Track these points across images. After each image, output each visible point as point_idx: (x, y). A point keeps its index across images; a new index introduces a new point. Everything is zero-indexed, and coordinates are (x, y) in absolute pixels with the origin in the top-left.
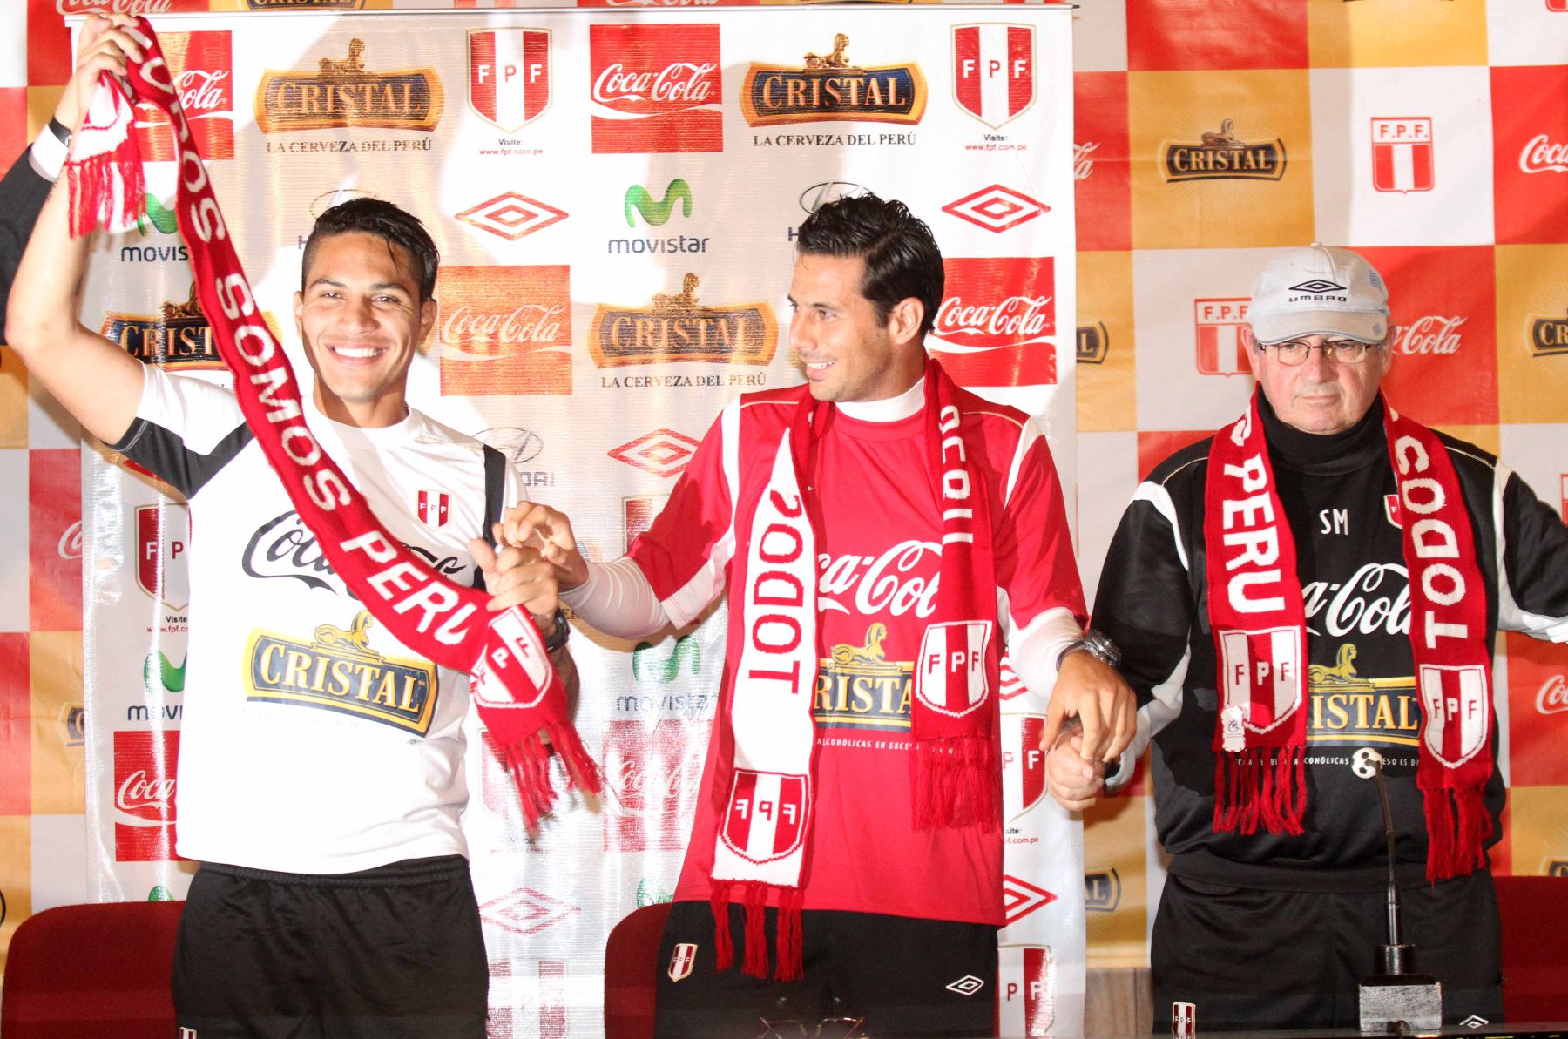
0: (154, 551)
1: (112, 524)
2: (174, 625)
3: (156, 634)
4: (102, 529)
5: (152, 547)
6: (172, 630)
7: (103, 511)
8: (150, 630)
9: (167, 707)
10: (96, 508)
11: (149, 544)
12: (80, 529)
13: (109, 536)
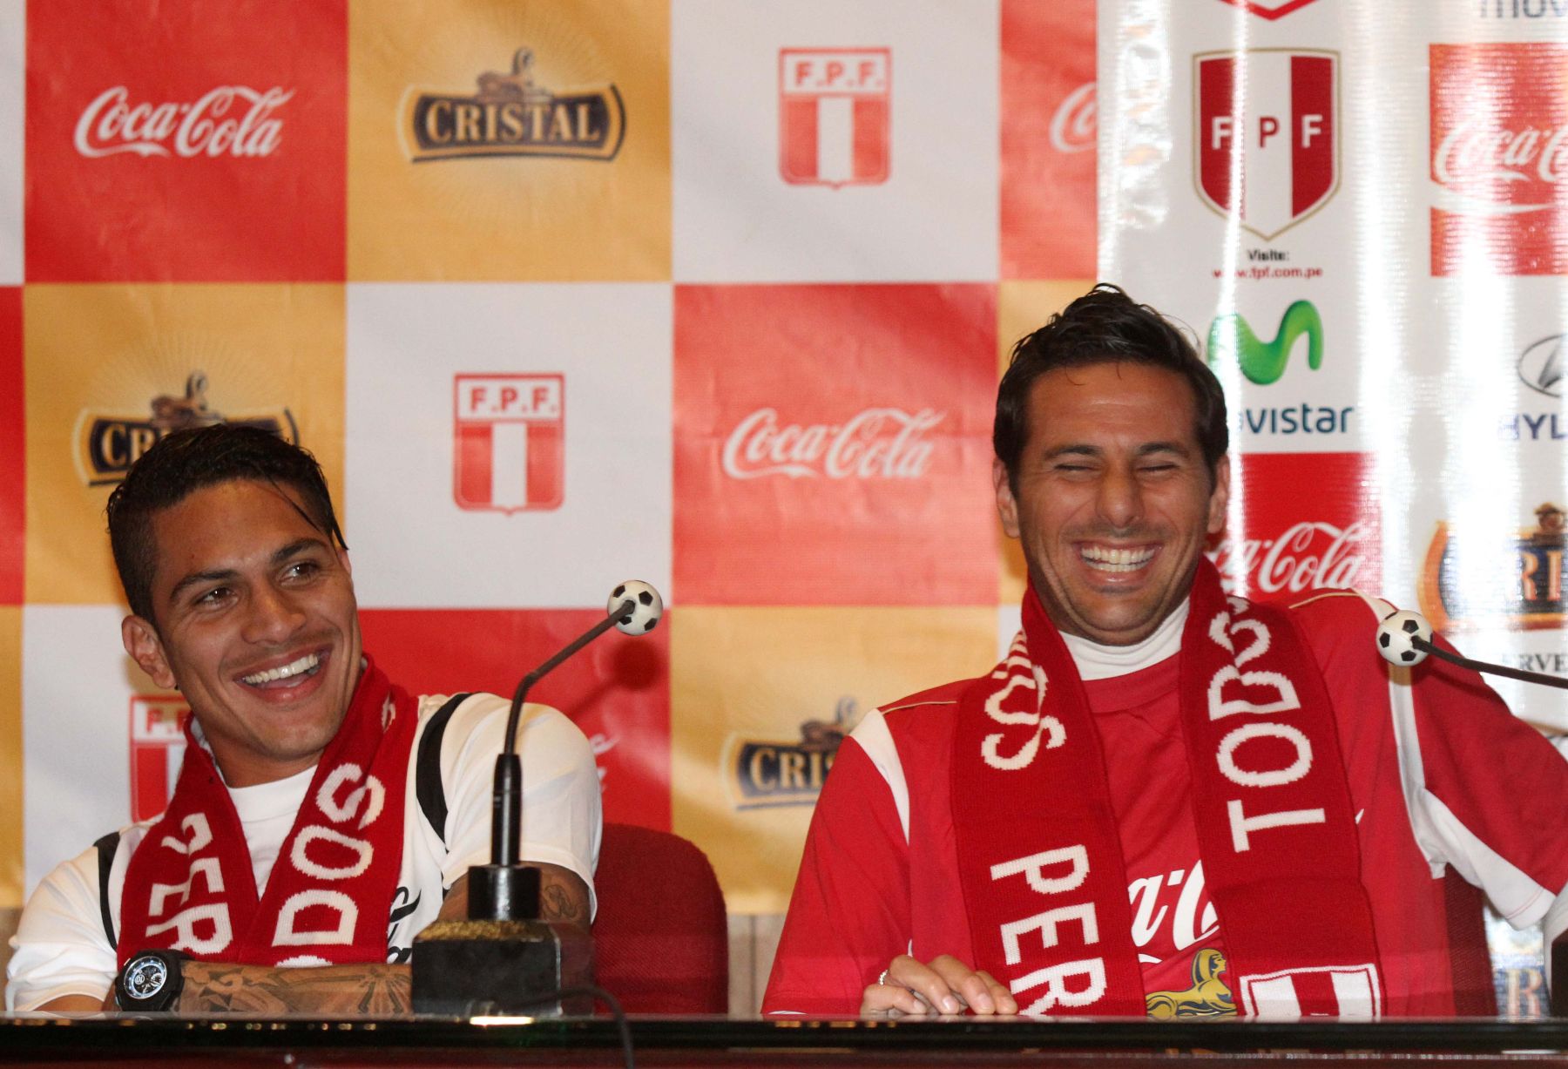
0: (1225, 133)
1: (1151, 85)
2: (1261, 265)
3: (1229, 282)
4: (1133, 94)
5: (1224, 127)
6: (1259, 274)
7: (1137, 62)
8: (1217, 274)
9: (1248, 413)
10: (1124, 55)
11: (1218, 121)
12: (1092, 96)
13: (1147, 106)
